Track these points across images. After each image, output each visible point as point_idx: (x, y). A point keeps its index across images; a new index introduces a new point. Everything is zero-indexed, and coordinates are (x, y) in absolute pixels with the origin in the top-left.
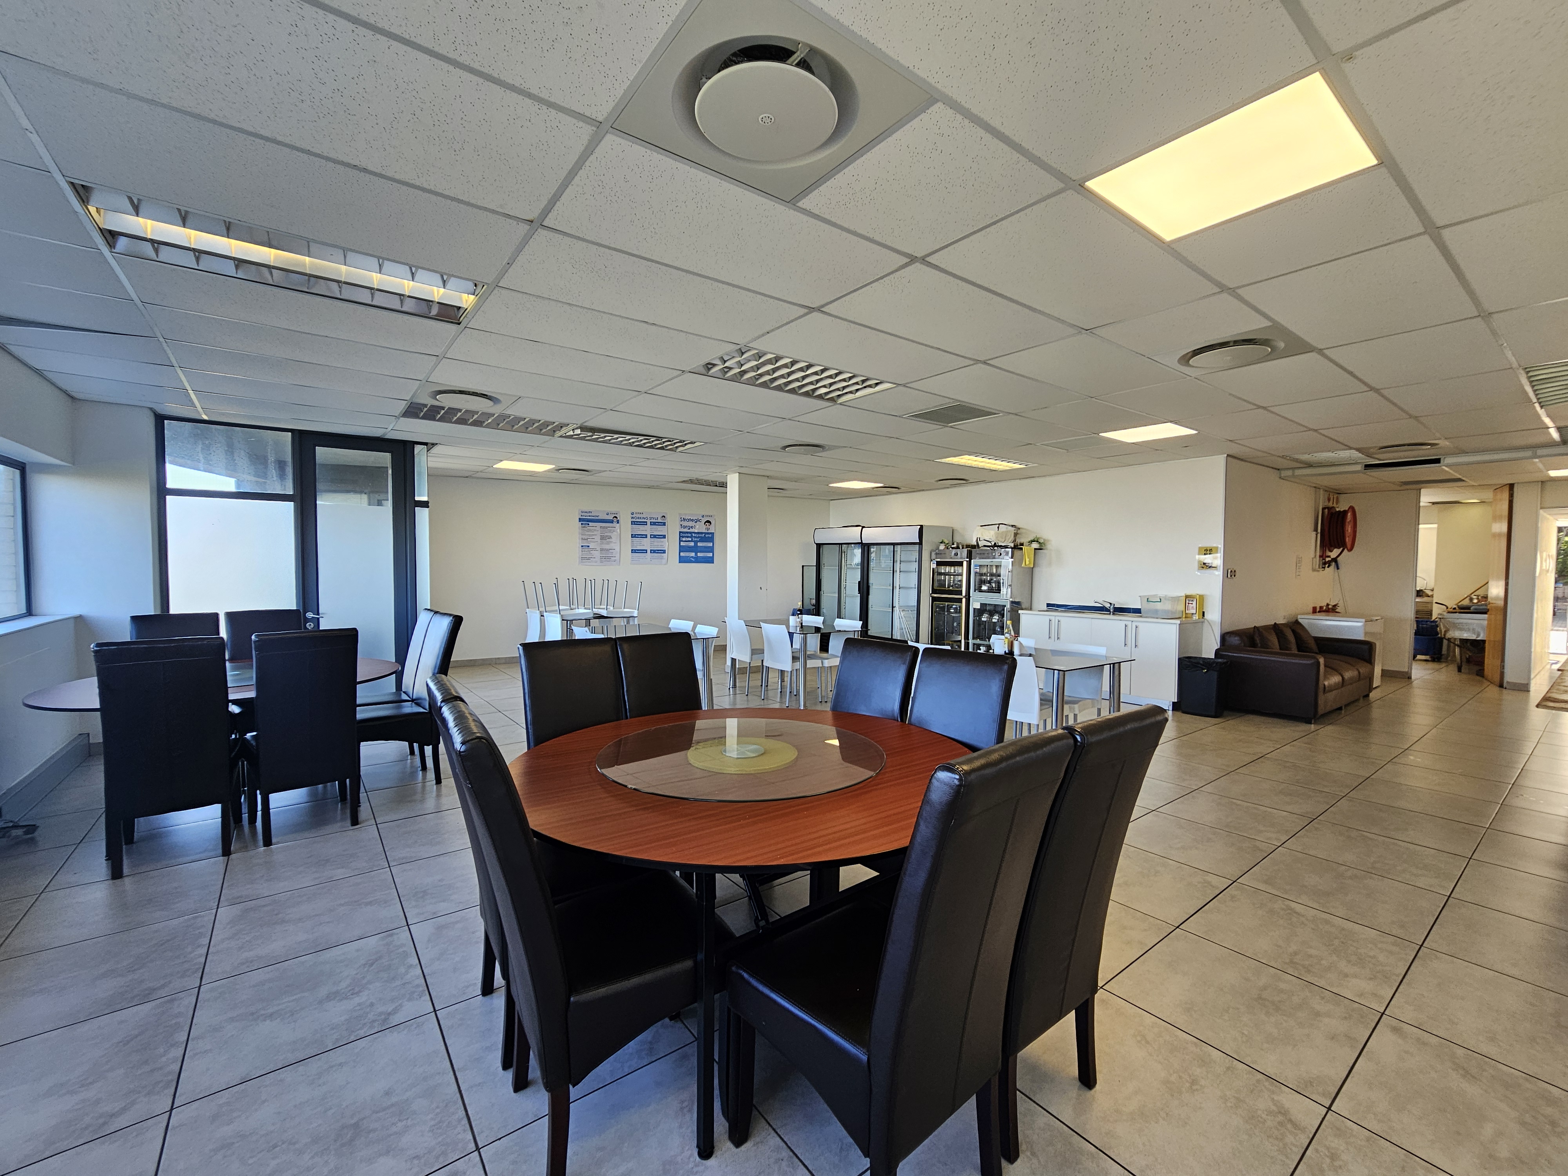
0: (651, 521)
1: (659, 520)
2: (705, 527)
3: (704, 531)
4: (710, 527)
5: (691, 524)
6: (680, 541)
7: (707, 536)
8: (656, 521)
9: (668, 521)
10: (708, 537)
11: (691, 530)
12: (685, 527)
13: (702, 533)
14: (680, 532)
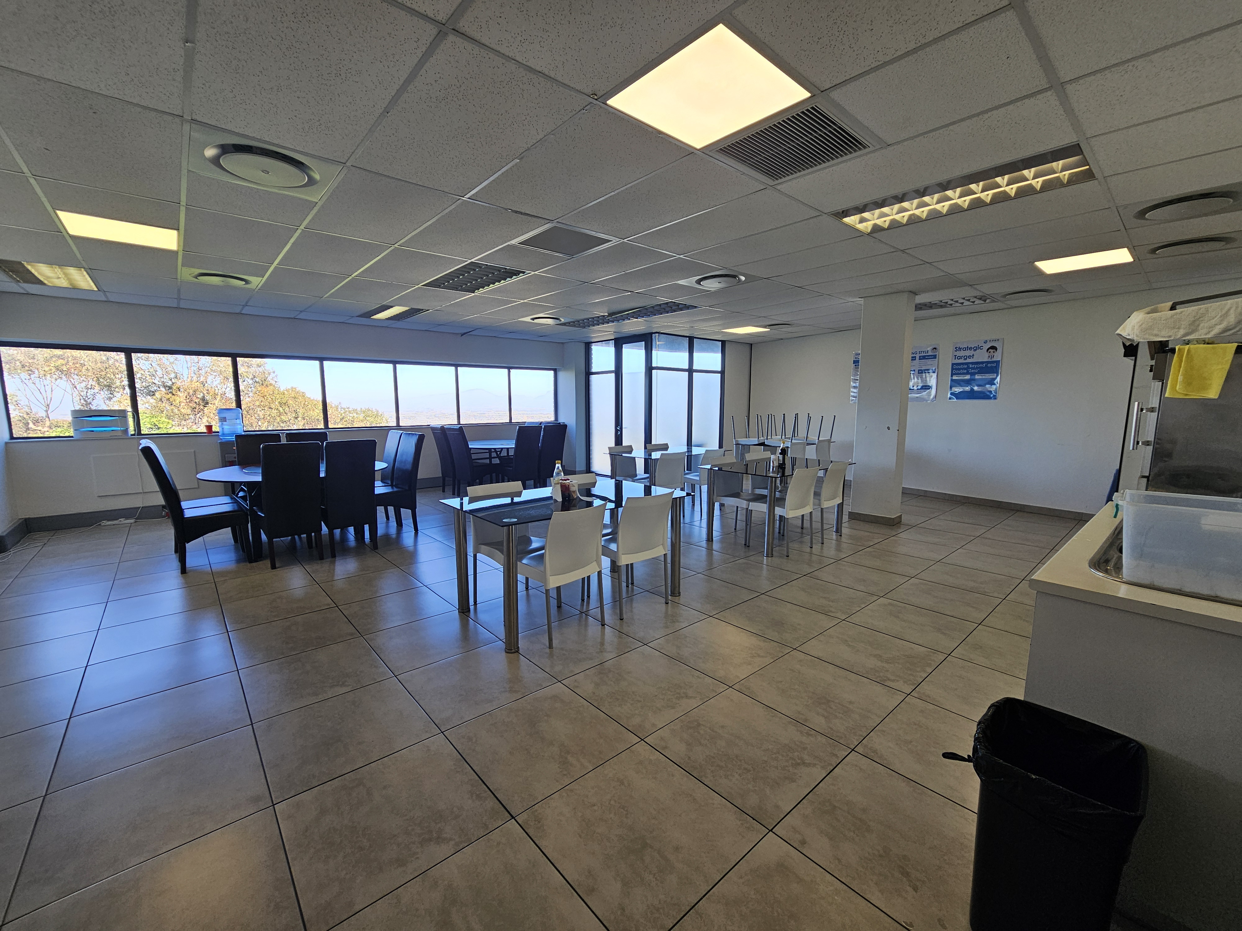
0: (921, 355)
1: (930, 353)
2: (987, 355)
3: (986, 360)
4: (995, 354)
5: (968, 353)
6: (952, 376)
7: (989, 365)
8: (926, 354)
9: (941, 353)
10: (992, 367)
11: (968, 361)
12: (960, 358)
13: (982, 363)
14: (953, 364)
